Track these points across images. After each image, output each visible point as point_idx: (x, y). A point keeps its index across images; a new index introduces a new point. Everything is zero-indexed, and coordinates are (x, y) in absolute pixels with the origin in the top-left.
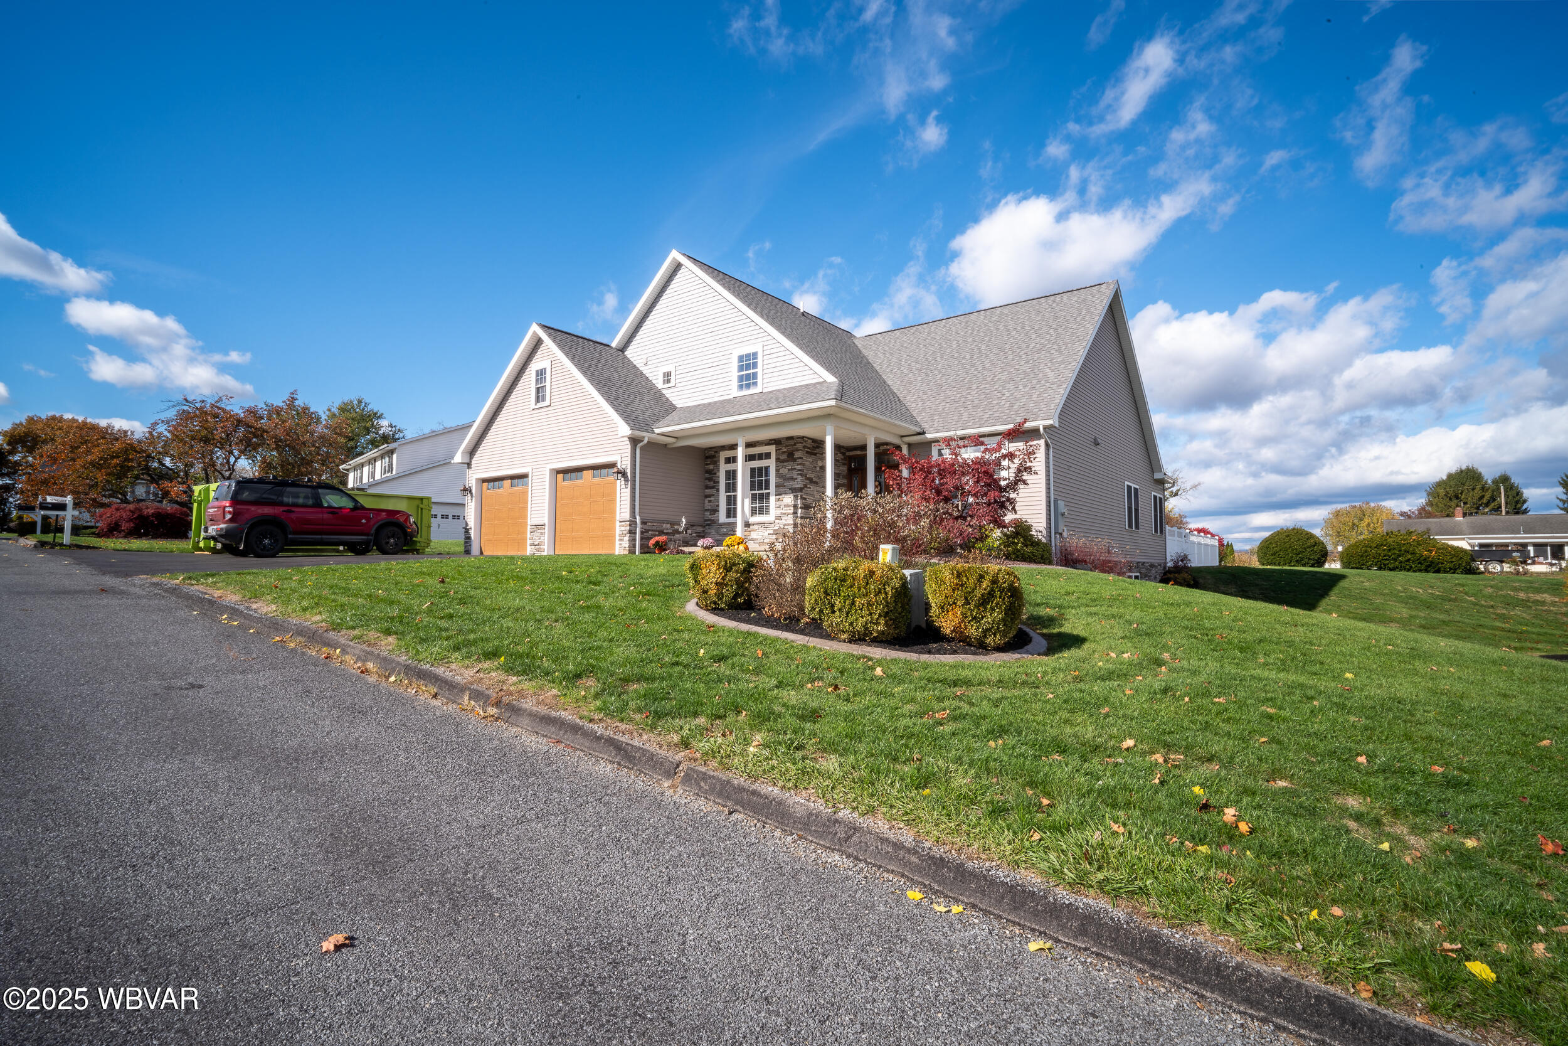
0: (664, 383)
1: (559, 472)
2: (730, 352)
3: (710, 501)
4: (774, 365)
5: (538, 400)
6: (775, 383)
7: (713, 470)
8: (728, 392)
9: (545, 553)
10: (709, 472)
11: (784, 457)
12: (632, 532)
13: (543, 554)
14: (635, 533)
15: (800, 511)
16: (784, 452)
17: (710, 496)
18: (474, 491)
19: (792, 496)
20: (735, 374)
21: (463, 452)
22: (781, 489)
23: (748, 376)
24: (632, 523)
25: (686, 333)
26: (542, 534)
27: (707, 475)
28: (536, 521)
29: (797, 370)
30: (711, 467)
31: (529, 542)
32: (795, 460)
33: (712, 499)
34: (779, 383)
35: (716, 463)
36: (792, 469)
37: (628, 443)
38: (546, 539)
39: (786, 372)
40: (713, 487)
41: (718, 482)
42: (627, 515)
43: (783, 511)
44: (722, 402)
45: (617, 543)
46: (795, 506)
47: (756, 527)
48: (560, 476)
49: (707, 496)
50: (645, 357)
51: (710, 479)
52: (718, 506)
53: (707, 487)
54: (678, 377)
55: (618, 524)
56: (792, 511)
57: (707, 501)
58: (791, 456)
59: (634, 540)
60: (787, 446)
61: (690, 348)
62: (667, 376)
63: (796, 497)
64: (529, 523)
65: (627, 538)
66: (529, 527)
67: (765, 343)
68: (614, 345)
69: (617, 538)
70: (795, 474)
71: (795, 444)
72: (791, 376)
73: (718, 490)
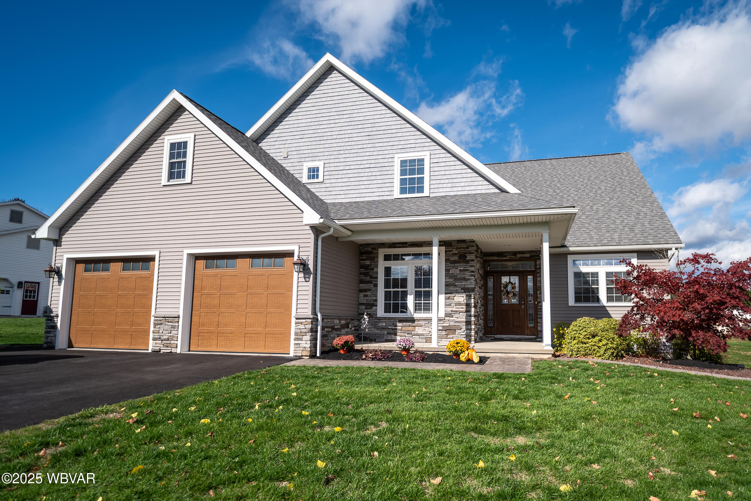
0: (309, 178)
1: (198, 257)
2: (391, 156)
3: (365, 296)
4: (443, 173)
5: (171, 176)
6: (444, 190)
7: (370, 265)
8: (389, 193)
9: (179, 351)
10: (366, 267)
11: (456, 258)
12: (314, 331)
13: (174, 350)
14: (317, 332)
15: (473, 310)
16: (455, 254)
17: (366, 290)
18: (63, 273)
19: (464, 295)
20: (397, 177)
21: (49, 227)
22: (452, 288)
23: (412, 180)
24: (315, 320)
25: (337, 133)
26: (173, 327)
27: (362, 270)
28: (164, 312)
29: (470, 180)
30: (368, 262)
31: (151, 336)
32: (468, 262)
33: (368, 293)
34: (448, 190)
35: (374, 259)
36: (464, 270)
37: (311, 232)
38: (180, 333)
39: (455, 180)
40: (370, 282)
41: (377, 278)
42: (308, 312)
43: (454, 309)
44: (379, 202)
45: (292, 342)
46: (468, 305)
47: (422, 323)
48: (201, 264)
49: (361, 291)
50: (286, 150)
51: (366, 274)
52: (376, 300)
53: (362, 282)
54: (326, 173)
55: (293, 320)
56: (464, 310)
57: (362, 295)
58: (463, 258)
59: (316, 339)
60: (457, 248)
61: (342, 148)
62: (313, 172)
63: (469, 297)
64: (153, 313)
65: (308, 337)
66: (152, 319)
67: (432, 152)
68: (249, 134)
69: (293, 336)
70: (467, 275)
71: (468, 248)
72: (462, 184)
73: (376, 285)
